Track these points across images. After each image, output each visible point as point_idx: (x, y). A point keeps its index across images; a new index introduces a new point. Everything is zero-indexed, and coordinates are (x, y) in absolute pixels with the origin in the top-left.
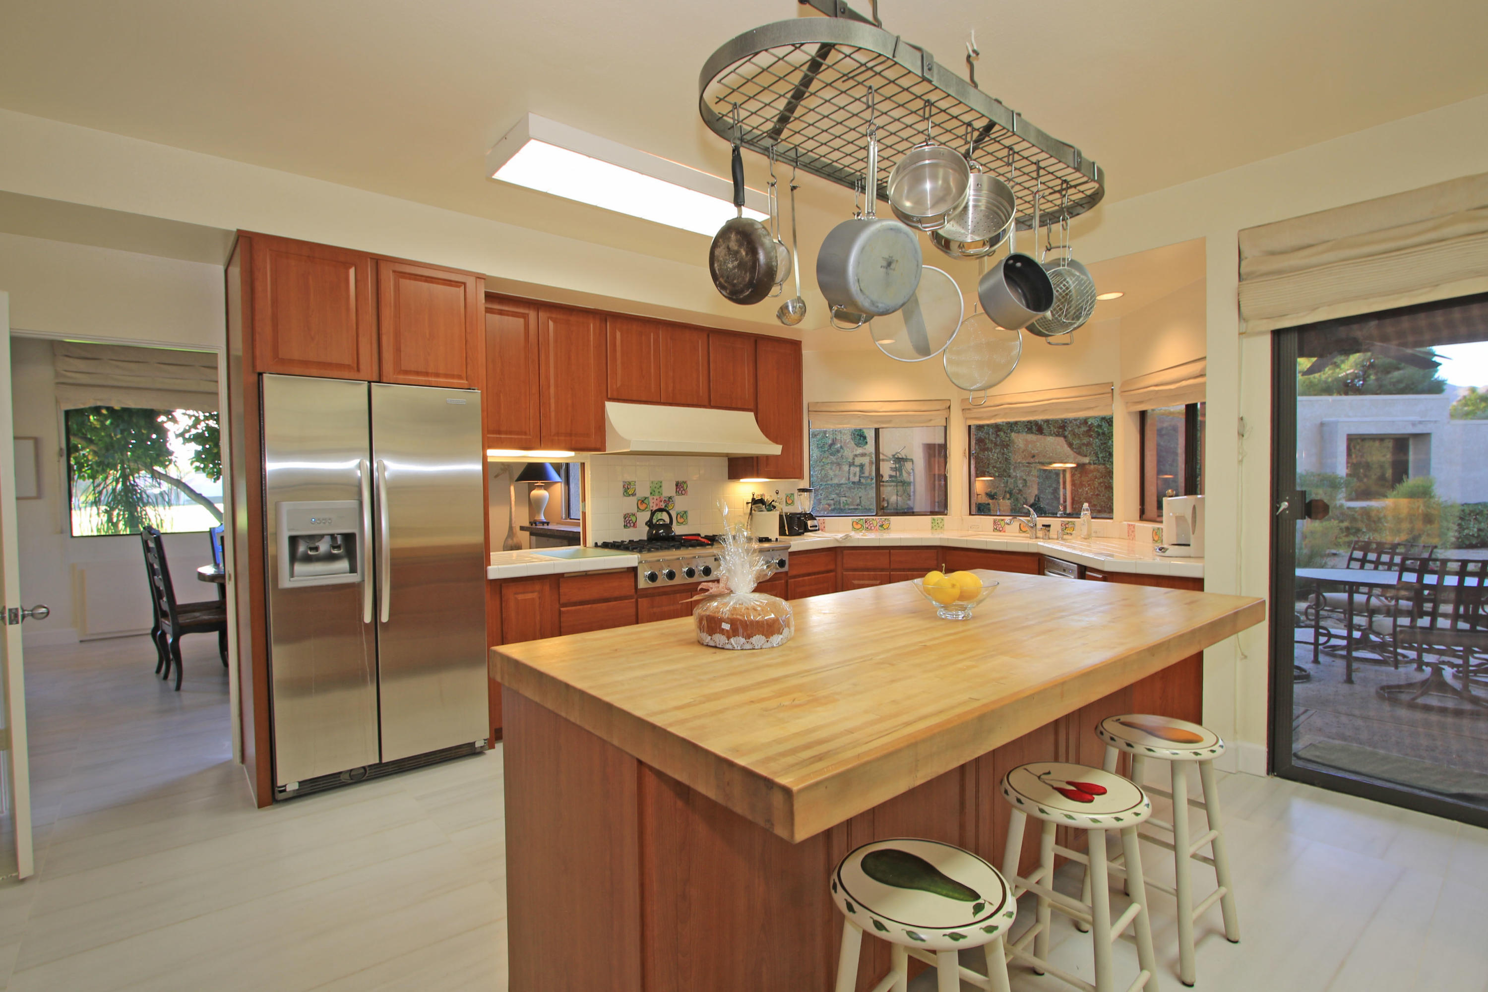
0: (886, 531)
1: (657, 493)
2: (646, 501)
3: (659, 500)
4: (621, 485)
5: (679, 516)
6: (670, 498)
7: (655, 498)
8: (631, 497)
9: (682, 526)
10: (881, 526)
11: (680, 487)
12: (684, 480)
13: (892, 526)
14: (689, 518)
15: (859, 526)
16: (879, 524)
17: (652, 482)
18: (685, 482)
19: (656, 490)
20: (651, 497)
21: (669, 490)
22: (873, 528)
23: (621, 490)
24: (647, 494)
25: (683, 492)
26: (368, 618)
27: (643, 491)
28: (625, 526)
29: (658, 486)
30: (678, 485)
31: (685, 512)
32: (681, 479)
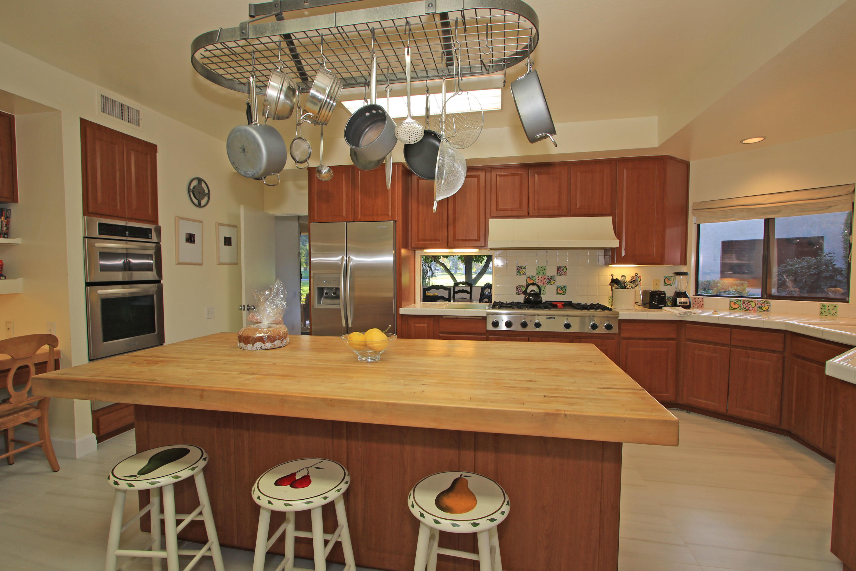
0: (765, 312)
1: (541, 274)
2: (533, 278)
3: (543, 278)
4: (515, 268)
5: (559, 289)
6: (552, 277)
7: (540, 276)
8: (522, 276)
9: (562, 296)
10: (760, 308)
11: (561, 270)
12: (565, 265)
13: (771, 308)
14: (567, 290)
15: (736, 306)
16: (757, 306)
17: (538, 267)
18: (565, 267)
19: (541, 271)
20: (537, 276)
21: (551, 271)
22: (751, 309)
23: (515, 271)
24: (535, 274)
25: (563, 273)
26: (344, 325)
27: (531, 271)
28: (517, 293)
29: (543, 269)
30: (558, 268)
31: (565, 287)
32: (561, 264)
